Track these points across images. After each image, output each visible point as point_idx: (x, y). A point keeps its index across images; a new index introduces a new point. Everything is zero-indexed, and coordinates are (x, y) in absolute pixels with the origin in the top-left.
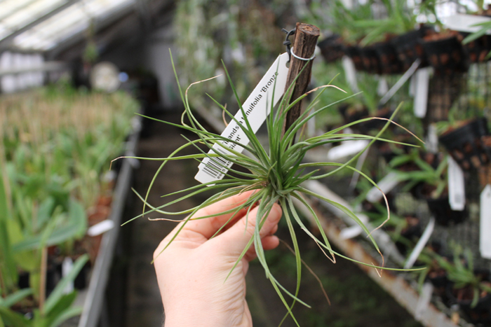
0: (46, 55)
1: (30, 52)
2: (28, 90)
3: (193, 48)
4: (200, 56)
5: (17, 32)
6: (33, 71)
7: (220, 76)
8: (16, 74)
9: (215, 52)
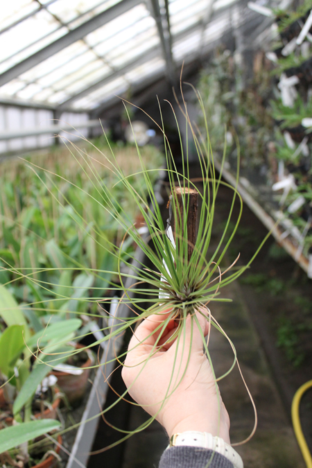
0: (91, 114)
1: (79, 112)
2: (78, 142)
3: (210, 113)
4: (216, 119)
5: (75, 97)
6: (81, 128)
7: (229, 137)
8: (71, 130)
9: (226, 118)
